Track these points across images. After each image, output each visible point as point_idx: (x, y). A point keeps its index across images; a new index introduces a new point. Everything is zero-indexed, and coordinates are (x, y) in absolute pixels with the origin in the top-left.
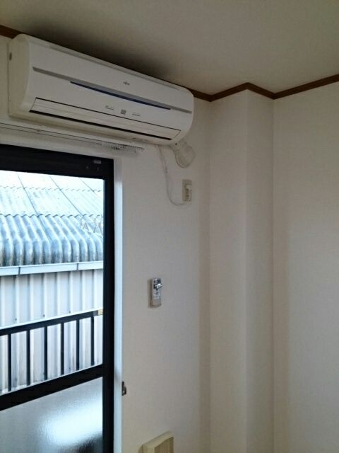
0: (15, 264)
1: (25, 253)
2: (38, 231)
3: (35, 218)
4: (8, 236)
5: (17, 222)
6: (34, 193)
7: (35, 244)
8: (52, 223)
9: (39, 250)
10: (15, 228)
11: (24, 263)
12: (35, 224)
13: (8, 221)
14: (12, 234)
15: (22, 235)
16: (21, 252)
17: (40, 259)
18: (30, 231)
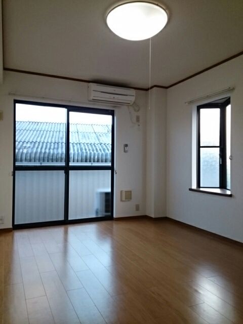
0: (90, 161)
1: (94, 157)
2: (100, 150)
3: (99, 145)
4: (88, 151)
5: (92, 146)
6: (100, 135)
7: (98, 154)
8: (106, 147)
9: (100, 157)
10: (90, 148)
11: (94, 161)
12: (99, 147)
13: (88, 146)
14: (89, 150)
15: (93, 151)
16: (92, 157)
17: (100, 161)
18: (96, 149)
